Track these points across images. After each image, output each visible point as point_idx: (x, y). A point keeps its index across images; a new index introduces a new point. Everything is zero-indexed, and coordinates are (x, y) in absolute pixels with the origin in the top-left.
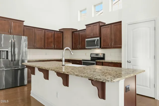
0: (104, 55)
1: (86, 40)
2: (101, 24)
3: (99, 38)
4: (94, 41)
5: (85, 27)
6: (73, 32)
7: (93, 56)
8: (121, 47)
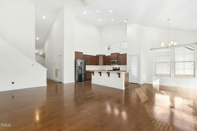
0: (119, 68)
1: (111, 61)
2: (118, 54)
3: (117, 60)
4: (115, 61)
5: (110, 55)
6: (103, 57)
7: (114, 68)
8: (126, 65)
